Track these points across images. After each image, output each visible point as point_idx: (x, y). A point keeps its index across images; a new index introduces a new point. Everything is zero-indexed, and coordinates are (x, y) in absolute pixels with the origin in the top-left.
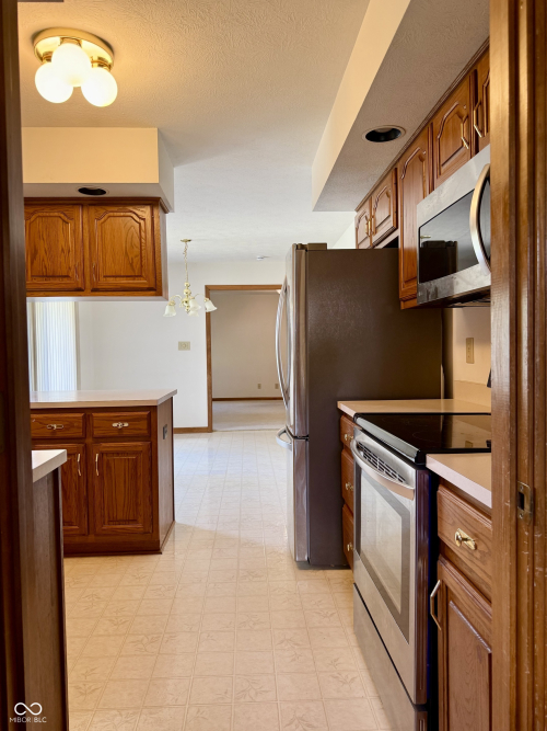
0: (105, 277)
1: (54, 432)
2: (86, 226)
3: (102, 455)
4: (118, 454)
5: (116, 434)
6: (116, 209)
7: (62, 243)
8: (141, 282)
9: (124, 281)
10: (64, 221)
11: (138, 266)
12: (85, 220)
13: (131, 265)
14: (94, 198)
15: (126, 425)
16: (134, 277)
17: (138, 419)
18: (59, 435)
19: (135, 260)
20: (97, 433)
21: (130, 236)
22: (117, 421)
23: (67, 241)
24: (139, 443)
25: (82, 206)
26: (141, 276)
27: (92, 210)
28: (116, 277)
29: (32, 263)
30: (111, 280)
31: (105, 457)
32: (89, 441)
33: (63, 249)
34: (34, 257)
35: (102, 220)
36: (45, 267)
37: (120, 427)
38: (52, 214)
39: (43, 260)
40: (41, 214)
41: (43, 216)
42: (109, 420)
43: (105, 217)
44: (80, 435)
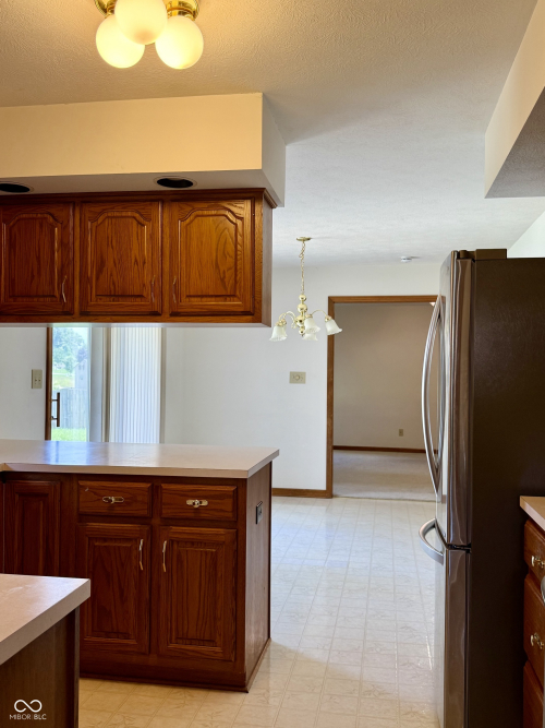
0: (187, 296)
1: (112, 507)
2: (167, 230)
3: (171, 542)
4: (193, 543)
5: (191, 515)
6: (205, 205)
7: (135, 251)
8: (234, 304)
9: (212, 303)
10: (139, 223)
11: (232, 281)
12: (166, 221)
13: (223, 280)
14: (178, 192)
15: (205, 503)
16: (225, 297)
17: (221, 496)
18: (118, 511)
19: (227, 275)
20: (167, 512)
21: (222, 241)
22: (194, 498)
23: (142, 249)
24: (222, 531)
25: (163, 202)
26: (234, 296)
27: (175, 207)
28: (202, 296)
29: (97, 278)
30: (195, 301)
31: (175, 546)
32: (156, 521)
33: (136, 261)
34: (100, 271)
35: (188, 221)
36: (114, 284)
37: (196, 506)
38: (124, 214)
39: (111, 275)
40: (110, 214)
41: (114, 217)
42: (182, 495)
43: (192, 217)
44: (145, 513)
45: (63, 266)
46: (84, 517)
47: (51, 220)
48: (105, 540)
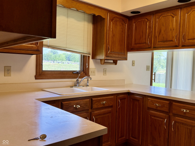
0: (188, 39)
1: (157, 107)
2: (182, 18)
3: (175, 122)
4: (183, 124)
5: (183, 114)
7: (171, 26)
10: (172, 17)
14: (187, 4)
15: (188, 111)
18: (159, 108)
20: (174, 112)
22: (184, 109)
23: (173, 25)
24: (194, 122)
25: (181, 8)
27: (185, 10)
28: (193, 39)
29: (159, 36)
30: (191, 41)
31: (177, 123)
32: (171, 114)
33: (171, 29)
34: (159, 34)
35: (189, 13)
36: (163, 37)
37: (184, 112)
38: (168, 15)
39: (163, 35)
40: (163, 16)
41: (165, 16)
42: (180, 107)
43: (191, 12)
44: (167, 111)
45: (149, 34)
46: (149, 109)
47: (146, 20)
48: (155, 117)
